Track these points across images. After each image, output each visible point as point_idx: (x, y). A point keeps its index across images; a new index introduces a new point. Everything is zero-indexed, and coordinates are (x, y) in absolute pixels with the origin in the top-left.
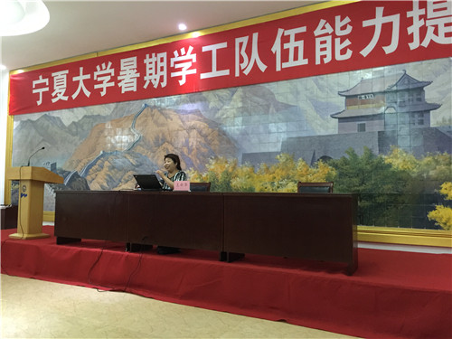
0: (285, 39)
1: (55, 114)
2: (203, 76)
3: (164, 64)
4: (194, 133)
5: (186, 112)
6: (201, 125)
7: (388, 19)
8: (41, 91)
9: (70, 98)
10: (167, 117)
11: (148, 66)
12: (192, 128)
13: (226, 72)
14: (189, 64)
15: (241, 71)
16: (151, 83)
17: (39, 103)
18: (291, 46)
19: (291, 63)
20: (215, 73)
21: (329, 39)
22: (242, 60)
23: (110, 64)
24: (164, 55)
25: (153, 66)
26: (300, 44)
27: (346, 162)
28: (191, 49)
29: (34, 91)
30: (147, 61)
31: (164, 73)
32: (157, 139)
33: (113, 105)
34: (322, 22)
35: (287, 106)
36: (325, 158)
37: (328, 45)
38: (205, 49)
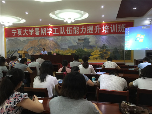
0: (69, 29)
1: (19, 38)
2: (54, 34)
3: (45, 30)
4: (52, 44)
5: (50, 40)
7: (84, 28)
8: (14, 33)
9: (23, 35)
10: (46, 40)
11: (42, 30)
12: (52, 43)
13: (58, 33)
14: (51, 31)
15: (61, 33)
16: (42, 34)
17: (14, 35)
19: (70, 33)
20: (56, 33)
21: (76, 30)
22: (61, 32)
23: (33, 29)
25: (43, 30)
26: (71, 30)
28: (51, 28)
29: (12, 33)
30: (41, 29)
31: (46, 32)
32: (44, 44)
33: (34, 37)
34: (75, 27)
37: (75, 31)
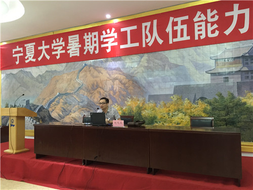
0: (175, 24)
1: (28, 69)
2: (122, 47)
3: (97, 39)
4: (117, 82)
5: (112, 69)
6: (122, 77)
7: (242, 12)
8: (18, 55)
9: (37, 60)
10: (99, 72)
11: (86, 40)
12: (116, 79)
13: (137, 44)
14: (113, 39)
16: (88, 51)
17: (17, 63)
18: (178, 28)
19: (179, 39)
20: (129, 45)
21: (203, 24)
22: (147, 37)
23: (62, 39)
24: (96, 33)
25: (89, 40)
26: (185, 27)
27: (216, 101)
29: (14, 56)
30: (85, 37)
31: (97, 45)
32: (93, 85)
33: (64, 65)
34: (199, 13)
35: (177, 66)
36: (202, 99)
37: (203, 28)
38: (122, 30)
